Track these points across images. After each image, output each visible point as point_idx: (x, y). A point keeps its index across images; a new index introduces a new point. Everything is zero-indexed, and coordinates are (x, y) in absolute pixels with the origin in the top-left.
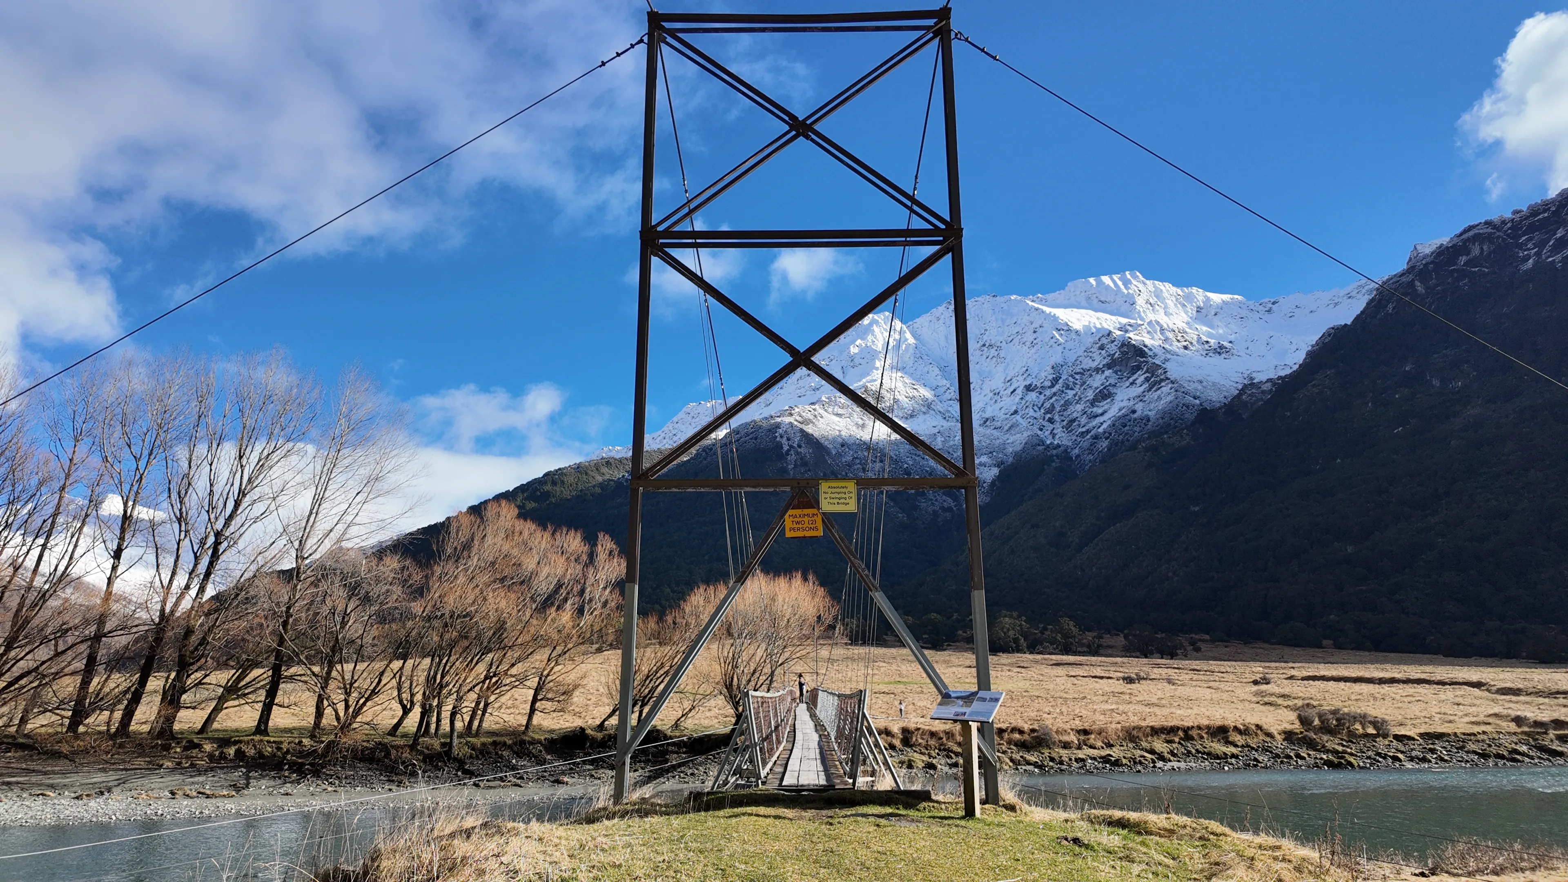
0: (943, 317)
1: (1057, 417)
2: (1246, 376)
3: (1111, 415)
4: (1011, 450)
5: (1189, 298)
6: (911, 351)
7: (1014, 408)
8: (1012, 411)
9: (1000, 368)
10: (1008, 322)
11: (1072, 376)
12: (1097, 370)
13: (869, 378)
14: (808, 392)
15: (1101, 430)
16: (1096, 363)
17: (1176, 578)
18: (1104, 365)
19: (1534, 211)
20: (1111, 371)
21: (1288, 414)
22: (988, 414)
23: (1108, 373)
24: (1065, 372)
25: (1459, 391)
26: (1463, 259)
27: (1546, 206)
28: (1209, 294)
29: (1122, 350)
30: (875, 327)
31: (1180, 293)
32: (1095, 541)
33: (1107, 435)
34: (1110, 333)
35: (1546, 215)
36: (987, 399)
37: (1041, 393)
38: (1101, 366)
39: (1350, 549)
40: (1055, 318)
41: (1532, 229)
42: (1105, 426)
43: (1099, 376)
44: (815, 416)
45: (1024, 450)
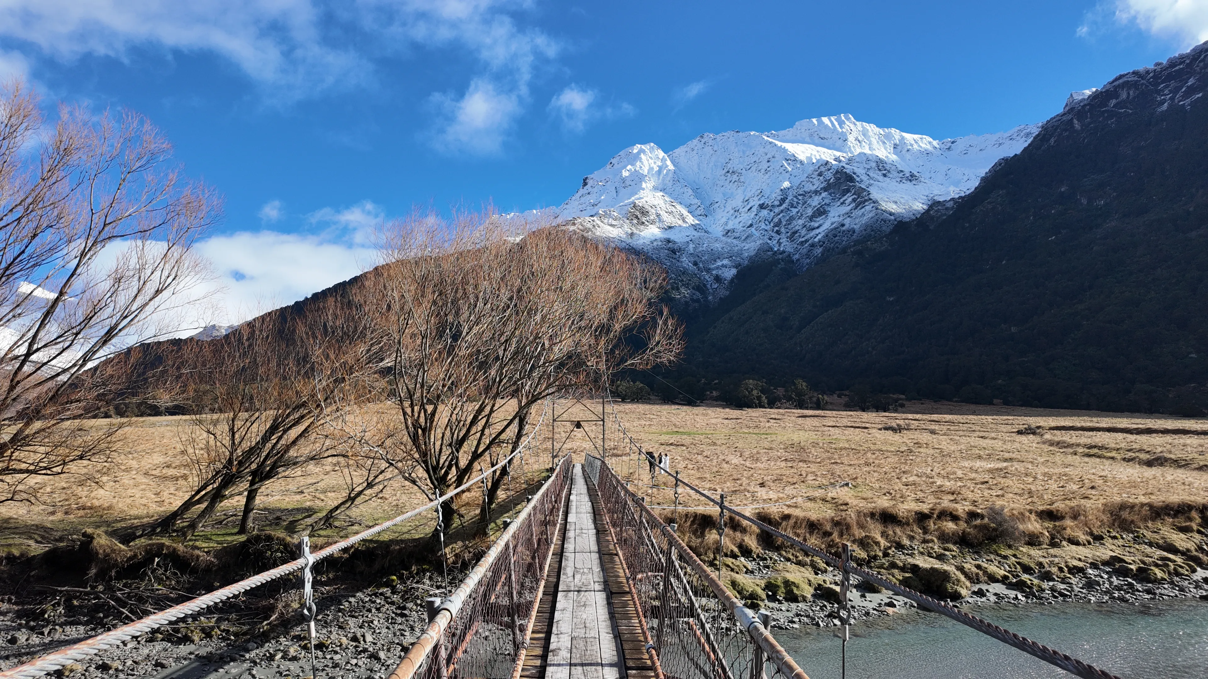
0: (696, 148)
1: (783, 230)
2: (930, 198)
3: (825, 228)
4: (747, 254)
5: (888, 137)
6: (671, 175)
7: (750, 222)
8: (748, 225)
9: (740, 191)
10: (747, 153)
11: (796, 197)
12: (816, 192)
13: (637, 196)
14: (588, 208)
15: (816, 240)
16: (815, 187)
17: (874, 352)
18: (821, 189)
19: (1172, 63)
20: (826, 193)
21: (967, 225)
22: (729, 227)
23: (824, 194)
24: (791, 194)
25: (1101, 208)
26: (1113, 102)
27: (1182, 59)
28: (904, 134)
29: (836, 176)
30: (642, 155)
31: (882, 132)
32: (812, 324)
33: (821, 243)
34: (827, 163)
35: (1181, 66)
36: (729, 215)
37: (771, 211)
38: (819, 189)
39: (1013, 329)
40: (785, 150)
41: (1170, 77)
42: (819, 237)
43: (817, 197)
44: (594, 226)
45: (756, 255)
